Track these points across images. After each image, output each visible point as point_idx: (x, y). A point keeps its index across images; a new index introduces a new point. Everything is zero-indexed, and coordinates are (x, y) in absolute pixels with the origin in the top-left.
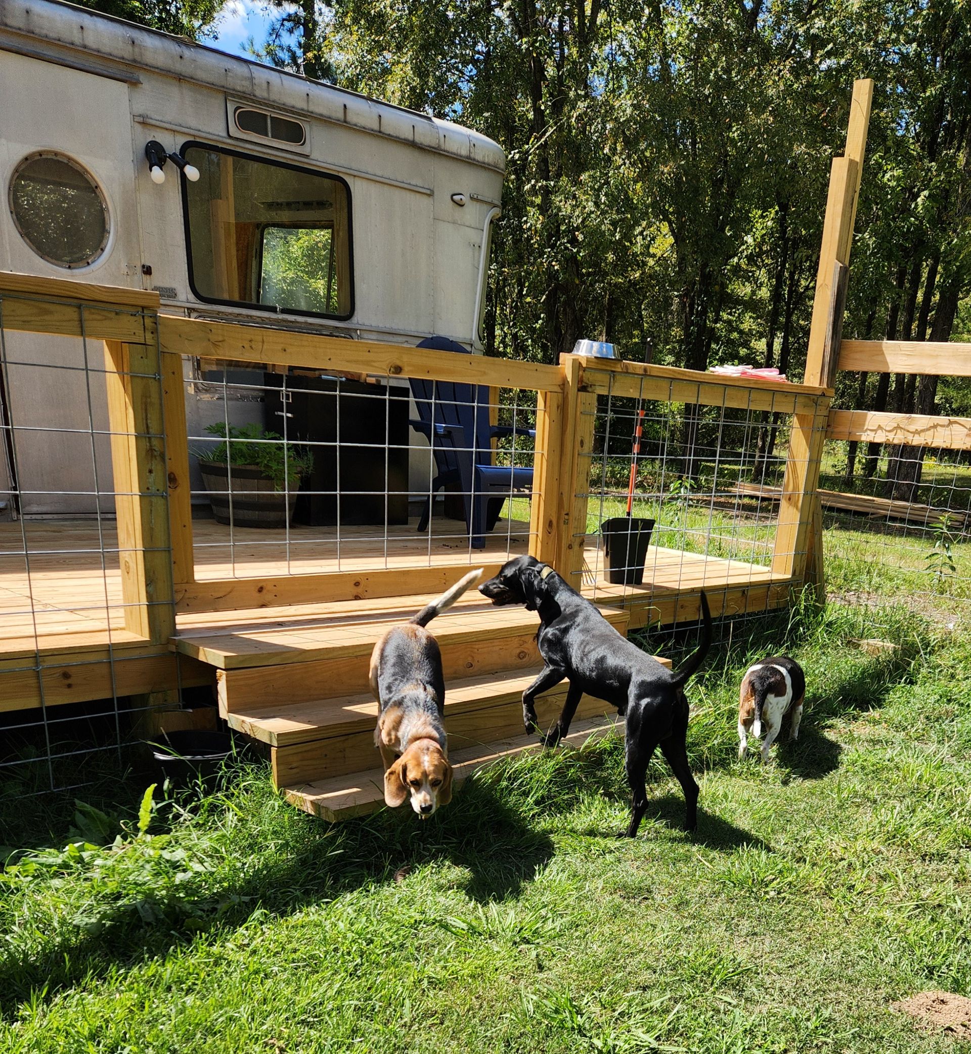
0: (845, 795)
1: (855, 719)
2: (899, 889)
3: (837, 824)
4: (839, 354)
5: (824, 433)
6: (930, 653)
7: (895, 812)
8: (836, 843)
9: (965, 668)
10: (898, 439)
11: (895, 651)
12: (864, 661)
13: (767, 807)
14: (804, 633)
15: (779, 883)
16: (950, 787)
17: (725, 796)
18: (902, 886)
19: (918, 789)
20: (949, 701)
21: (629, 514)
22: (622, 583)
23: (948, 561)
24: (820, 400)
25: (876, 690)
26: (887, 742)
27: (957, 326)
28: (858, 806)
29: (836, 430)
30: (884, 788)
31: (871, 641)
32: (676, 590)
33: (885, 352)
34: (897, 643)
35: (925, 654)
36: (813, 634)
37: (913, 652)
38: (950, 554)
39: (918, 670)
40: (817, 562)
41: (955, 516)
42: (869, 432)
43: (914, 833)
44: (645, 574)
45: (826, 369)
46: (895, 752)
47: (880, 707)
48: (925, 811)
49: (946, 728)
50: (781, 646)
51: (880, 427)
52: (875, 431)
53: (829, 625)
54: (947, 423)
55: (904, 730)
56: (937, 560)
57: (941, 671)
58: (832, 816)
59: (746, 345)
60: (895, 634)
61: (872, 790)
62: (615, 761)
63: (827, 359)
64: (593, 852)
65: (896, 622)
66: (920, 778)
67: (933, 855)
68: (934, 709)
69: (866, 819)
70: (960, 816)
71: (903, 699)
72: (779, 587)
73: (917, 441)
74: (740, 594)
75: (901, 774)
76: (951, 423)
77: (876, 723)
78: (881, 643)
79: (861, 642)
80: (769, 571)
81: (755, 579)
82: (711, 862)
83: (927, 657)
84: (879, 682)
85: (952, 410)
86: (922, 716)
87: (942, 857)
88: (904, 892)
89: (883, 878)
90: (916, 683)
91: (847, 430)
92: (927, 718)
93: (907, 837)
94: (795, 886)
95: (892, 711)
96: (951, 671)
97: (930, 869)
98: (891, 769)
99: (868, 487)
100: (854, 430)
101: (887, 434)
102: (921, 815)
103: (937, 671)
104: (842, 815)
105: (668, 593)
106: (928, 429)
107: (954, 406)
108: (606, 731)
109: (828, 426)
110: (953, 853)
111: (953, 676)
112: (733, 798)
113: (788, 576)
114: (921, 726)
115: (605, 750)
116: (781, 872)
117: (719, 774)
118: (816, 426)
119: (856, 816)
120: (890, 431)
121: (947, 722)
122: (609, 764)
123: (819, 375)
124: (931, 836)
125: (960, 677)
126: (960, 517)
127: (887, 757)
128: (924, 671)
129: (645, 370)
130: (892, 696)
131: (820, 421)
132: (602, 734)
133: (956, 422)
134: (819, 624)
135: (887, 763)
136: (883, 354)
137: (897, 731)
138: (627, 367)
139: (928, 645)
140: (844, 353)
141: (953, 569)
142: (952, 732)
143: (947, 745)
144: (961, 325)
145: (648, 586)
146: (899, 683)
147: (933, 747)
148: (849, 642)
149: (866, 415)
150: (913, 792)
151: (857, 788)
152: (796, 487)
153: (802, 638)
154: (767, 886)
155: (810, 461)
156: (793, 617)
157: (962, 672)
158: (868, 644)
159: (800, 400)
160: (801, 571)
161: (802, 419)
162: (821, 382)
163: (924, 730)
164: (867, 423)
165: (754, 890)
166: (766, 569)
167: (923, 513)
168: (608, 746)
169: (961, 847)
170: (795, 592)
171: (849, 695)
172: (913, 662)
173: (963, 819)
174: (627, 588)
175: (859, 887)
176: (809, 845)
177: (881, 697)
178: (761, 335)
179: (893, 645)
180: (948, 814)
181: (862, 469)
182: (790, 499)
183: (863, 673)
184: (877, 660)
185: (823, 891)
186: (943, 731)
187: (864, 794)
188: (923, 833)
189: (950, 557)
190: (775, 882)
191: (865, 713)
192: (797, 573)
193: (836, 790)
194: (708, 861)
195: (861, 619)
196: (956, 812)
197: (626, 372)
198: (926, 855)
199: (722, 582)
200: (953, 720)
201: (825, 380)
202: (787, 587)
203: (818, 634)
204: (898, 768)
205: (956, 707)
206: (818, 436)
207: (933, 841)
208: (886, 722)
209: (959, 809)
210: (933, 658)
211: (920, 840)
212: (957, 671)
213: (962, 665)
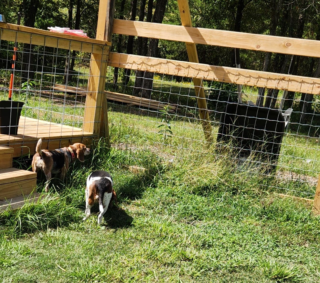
0: (126, 238)
1: (129, 204)
2: (155, 278)
3: (124, 251)
4: (113, 25)
5: (107, 63)
6: (163, 173)
7: (151, 245)
8: (123, 259)
9: (180, 180)
10: (143, 68)
11: (146, 171)
12: (131, 176)
13: (90, 243)
14: (101, 162)
15: (99, 277)
16: (175, 234)
17: (69, 239)
18: (156, 277)
19: (160, 235)
20: (173, 196)
21: (10, 99)
22: (8, 134)
23: (168, 129)
24: (105, 47)
25: (138, 190)
26: (144, 214)
27: (167, 9)
28: (133, 243)
29: (113, 62)
30: (144, 235)
31: (134, 167)
32: (35, 138)
33: (135, 26)
34: (147, 168)
35: (161, 173)
36: (105, 162)
37: (155, 172)
38: (169, 125)
39: (158, 181)
40: (105, 127)
41: (171, 107)
42: (129, 64)
43: (160, 255)
44: (19, 130)
45: (107, 32)
46: (149, 219)
47: (140, 198)
48: (164, 244)
49: (172, 208)
50: (89, 168)
51: (134, 62)
52: (132, 64)
53: (113, 158)
54: (166, 62)
55: (152, 209)
56: (163, 128)
57: (168, 182)
58: (121, 248)
59: (56, 10)
60: (146, 163)
61: (139, 236)
62: (11, 222)
63: (107, 28)
64: (4, 265)
65: (146, 158)
66: (161, 230)
67: (169, 264)
68: (166, 199)
69: (137, 248)
70: (180, 246)
71: (151, 195)
72: (87, 138)
73: (152, 70)
74: (68, 142)
75: (152, 228)
76: (168, 62)
77: (139, 205)
78: (139, 168)
79: (129, 167)
80: (81, 131)
81: (75, 134)
82: (65, 268)
83: (162, 174)
84: (139, 186)
85: (167, 51)
86: (160, 202)
87: (173, 264)
88: (157, 279)
89: (147, 274)
90: (157, 187)
91: (118, 63)
92: (163, 203)
93: (157, 256)
94: (106, 278)
95: (146, 200)
96: (173, 181)
97: (168, 270)
98: (147, 226)
99: (128, 91)
100: (122, 63)
101: (138, 66)
102: (162, 247)
103: (166, 181)
104: (126, 247)
105: (31, 139)
106: (157, 65)
107: (167, 49)
108: (6, 207)
109: (109, 60)
110: (178, 263)
111: (174, 184)
112: (72, 240)
113: (91, 133)
114: (160, 207)
115: (6, 216)
116: (99, 272)
117: (64, 229)
118: (103, 60)
119: (132, 248)
120: (139, 64)
121: (172, 205)
122: (8, 224)
123: (104, 35)
124: (168, 255)
125: (178, 184)
126: (173, 108)
127: (145, 221)
128: (160, 181)
129: (18, 28)
130: (145, 193)
131: (105, 58)
132: (4, 208)
133: (170, 62)
134: (108, 157)
135: (145, 223)
136: (134, 27)
137: (149, 209)
138: (9, 26)
139: (161, 169)
140: (115, 25)
141: (171, 132)
142: (175, 210)
143: (173, 215)
144: (169, 8)
145: (21, 136)
146: (149, 187)
147: (166, 217)
148: (123, 167)
149: (127, 56)
150: (158, 237)
151: (132, 235)
152: (94, 89)
153: (100, 164)
154: (93, 278)
155: (101, 77)
156: (95, 154)
157: (178, 182)
158: (133, 168)
159: (95, 47)
160: (98, 131)
161: (96, 56)
162: (104, 39)
163: (161, 209)
164: (128, 60)
165: (87, 280)
166: (80, 129)
167: (156, 105)
168: (7, 214)
169: (181, 260)
170: (95, 141)
171: (125, 192)
172: (155, 177)
173: (182, 248)
174: (10, 136)
175: (136, 278)
176: (111, 261)
177: (141, 193)
178: (64, 6)
179: (145, 169)
180: (175, 246)
181: (122, 80)
182: (91, 95)
183: (131, 182)
184: (138, 176)
185: (119, 280)
186: (171, 209)
187: (135, 238)
188: (164, 254)
189: (170, 127)
190: (97, 276)
191: (133, 201)
192: (96, 132)
193: (122, 236)
194: (64, 268)
195: (128, 156)
196: (178, 245)
197: (9, 29)
198: (166, 264)
199: (59, 135)
200: (175, 204)
201: (107, 38)
202: (91, 138)
203: (107, 162)
204: (151, 226)
205: (176, 198)
206: (104, 64)
207: (169, 258)
208: (143, 205)
209: (180, 244)
210: (164, 175)
211: (163, 258)
212: (176, 182)
213: (178, 178)
